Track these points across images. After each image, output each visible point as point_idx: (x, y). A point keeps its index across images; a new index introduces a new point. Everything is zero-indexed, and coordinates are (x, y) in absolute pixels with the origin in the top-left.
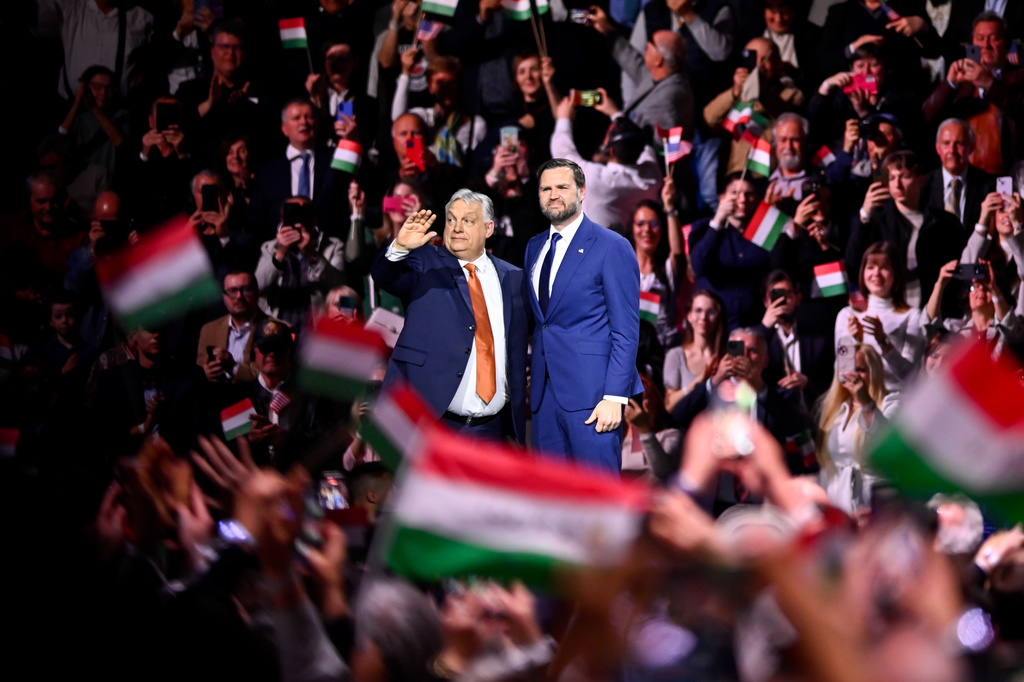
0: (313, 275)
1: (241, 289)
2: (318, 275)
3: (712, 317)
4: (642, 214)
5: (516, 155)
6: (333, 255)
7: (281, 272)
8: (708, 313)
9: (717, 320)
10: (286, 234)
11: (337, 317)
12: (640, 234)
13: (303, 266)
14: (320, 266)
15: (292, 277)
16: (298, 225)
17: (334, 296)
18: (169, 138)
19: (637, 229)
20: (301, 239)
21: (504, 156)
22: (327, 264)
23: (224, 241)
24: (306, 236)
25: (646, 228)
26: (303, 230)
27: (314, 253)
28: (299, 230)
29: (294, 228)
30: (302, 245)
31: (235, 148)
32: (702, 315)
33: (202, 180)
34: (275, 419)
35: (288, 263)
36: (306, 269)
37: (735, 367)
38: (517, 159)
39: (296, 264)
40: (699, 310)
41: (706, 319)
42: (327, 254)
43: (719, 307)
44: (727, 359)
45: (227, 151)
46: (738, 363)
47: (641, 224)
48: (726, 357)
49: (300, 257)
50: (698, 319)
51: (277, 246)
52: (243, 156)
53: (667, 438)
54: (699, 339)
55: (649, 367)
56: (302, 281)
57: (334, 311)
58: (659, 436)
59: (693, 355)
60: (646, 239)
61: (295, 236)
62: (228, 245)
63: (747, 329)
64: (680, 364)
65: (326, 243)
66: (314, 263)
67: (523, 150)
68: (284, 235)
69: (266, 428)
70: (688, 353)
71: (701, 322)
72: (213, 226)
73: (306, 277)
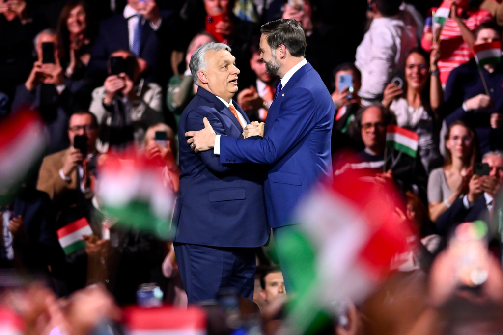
0: (136, 115)
1: (84, 127)
2: (139, 115)
3: (467, 143)
4: (413, 59)
5: (301, 13)
6: (152, 98)
7: (109, 114)
8: (464, 139)
9: (472, 144)
10: (113, 82)
11: (154, 148)
12: (411, 75)
13: (127, 108)
14: (141, 108)
15: (119, 118)
16: (122, 75)
17: (151, 133)
18: (14, 7)
19: (408, 71)
20: (125, 87)
21: (292, 14)
22: (147, 106)
23: (60, 89)
24: (129, 84)
25: (415, 70)
26: (127, 78)
27: (136, 98)
28: (123, 78)
29: (119, 77)
30: (126, 91)
31: (75, 11)
32: (459, 141)
33: (44, 37)
34: (106, 235)
35: (115, 106)
36: (129, 111)
37: (482, 186)
38: (303, 17)
39: (121, 106)
40: (456, 138)
41: (463, 145)
42: (147, 97)
43: (472, 134)
44: (475, 179)
45: (68, 15)
46: (484, 182)
47: (412, 67)
48: (474, 176)
49: (125, 100)
50: (456, 145)
51: (106, 92)
52: (82, 18)
53: (431, 242)
54: (456, 161)
55: (415, 187)
56: (128, 121)
57: (152, 143)
58: (424, 241)
59: (452, 175)
60: (416, 80)
61: (120, 84)
62: (64, 92)
63: (497, 152)
64: (441, 183)
65: (146, 89)
66: (136, 106)
67: (306, 7)
68: (112, 84)
69: (99, 242)
70: (447, 173)
71: (458, 147)
72: (51, 76)
73: (130, 118)
